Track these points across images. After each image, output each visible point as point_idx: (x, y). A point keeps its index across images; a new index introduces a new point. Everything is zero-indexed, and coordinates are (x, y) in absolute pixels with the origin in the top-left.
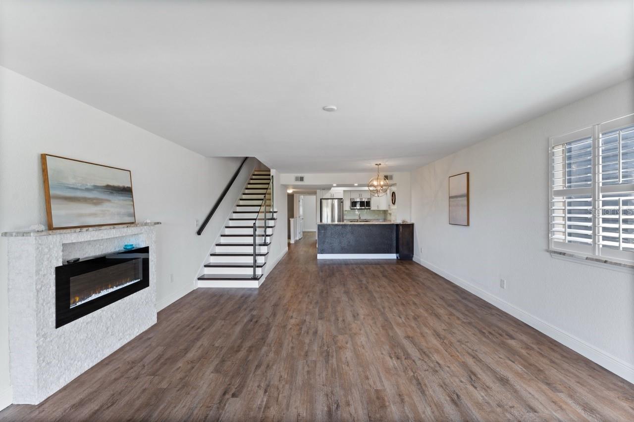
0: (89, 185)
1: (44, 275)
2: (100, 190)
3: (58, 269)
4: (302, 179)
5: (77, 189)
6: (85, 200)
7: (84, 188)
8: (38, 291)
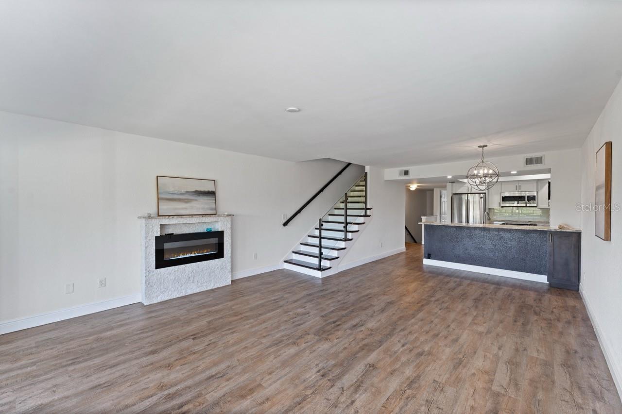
0: (183, 191)
1: (150, 240)
2: (191, 194)
3: (157, 238)
4: (406, 173)
5: (175, 194)
6: (180, 200)
7: (179, 193)
8: (146, 248)
